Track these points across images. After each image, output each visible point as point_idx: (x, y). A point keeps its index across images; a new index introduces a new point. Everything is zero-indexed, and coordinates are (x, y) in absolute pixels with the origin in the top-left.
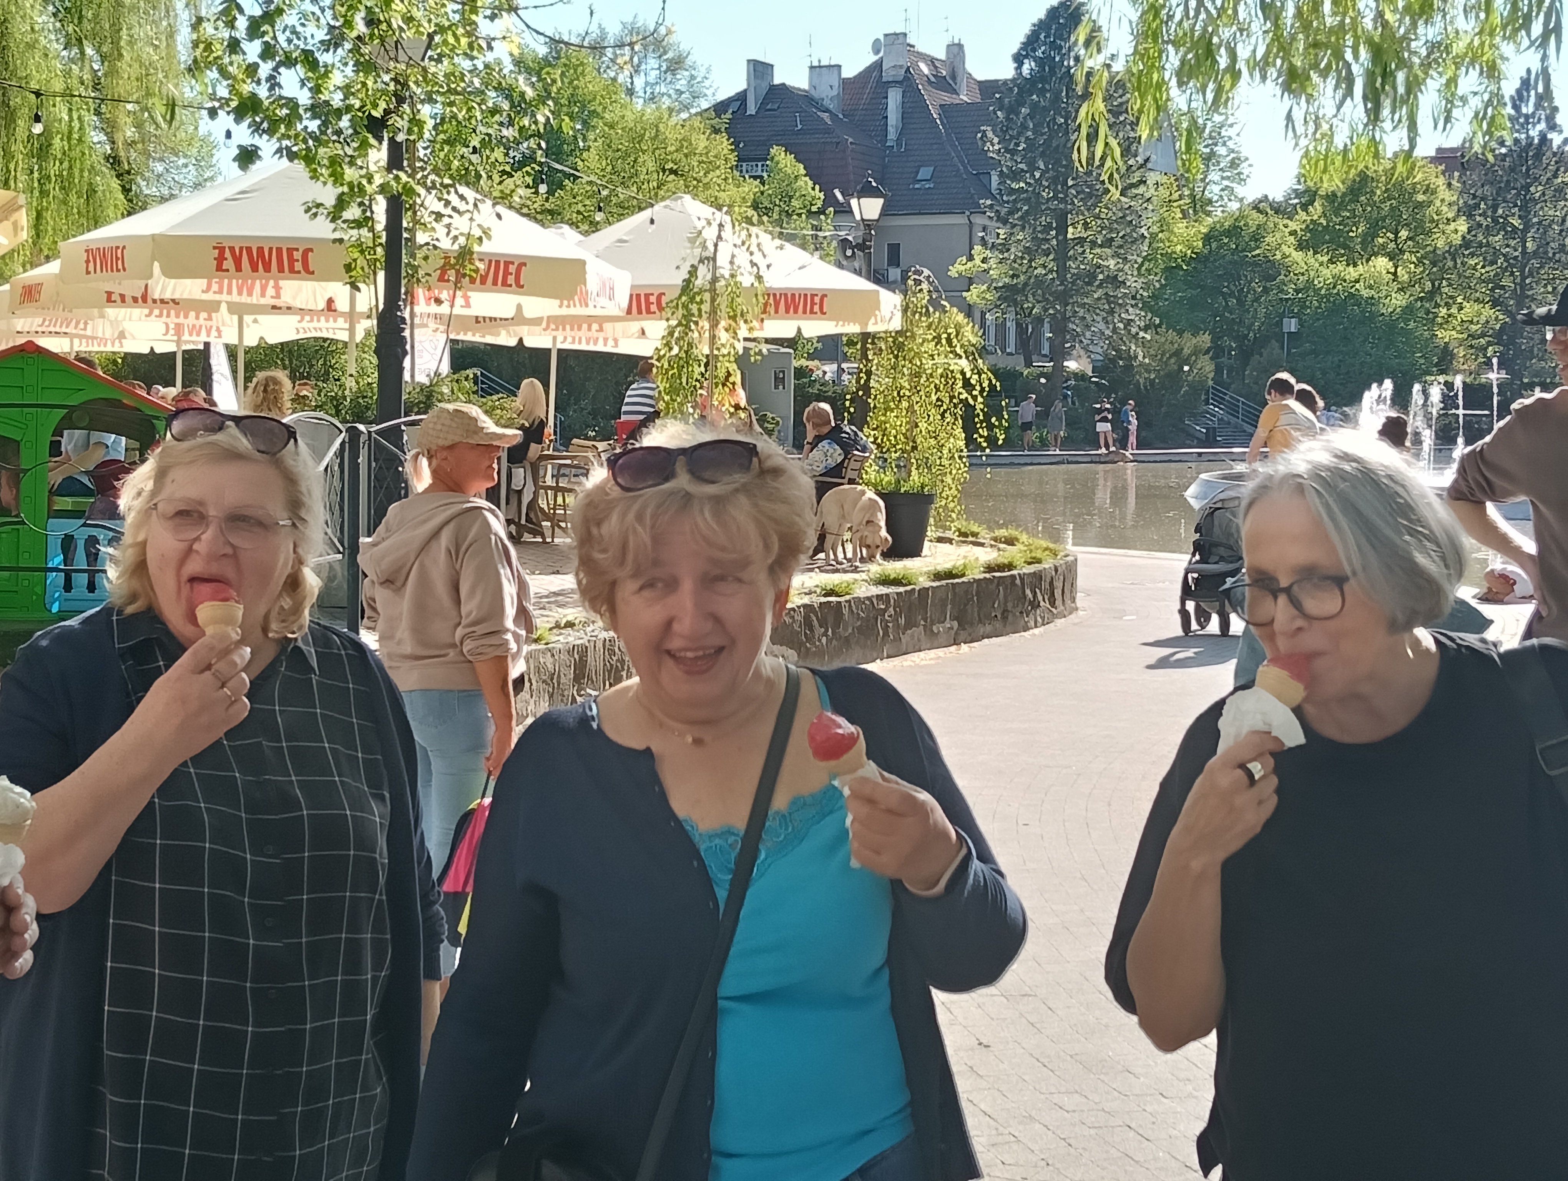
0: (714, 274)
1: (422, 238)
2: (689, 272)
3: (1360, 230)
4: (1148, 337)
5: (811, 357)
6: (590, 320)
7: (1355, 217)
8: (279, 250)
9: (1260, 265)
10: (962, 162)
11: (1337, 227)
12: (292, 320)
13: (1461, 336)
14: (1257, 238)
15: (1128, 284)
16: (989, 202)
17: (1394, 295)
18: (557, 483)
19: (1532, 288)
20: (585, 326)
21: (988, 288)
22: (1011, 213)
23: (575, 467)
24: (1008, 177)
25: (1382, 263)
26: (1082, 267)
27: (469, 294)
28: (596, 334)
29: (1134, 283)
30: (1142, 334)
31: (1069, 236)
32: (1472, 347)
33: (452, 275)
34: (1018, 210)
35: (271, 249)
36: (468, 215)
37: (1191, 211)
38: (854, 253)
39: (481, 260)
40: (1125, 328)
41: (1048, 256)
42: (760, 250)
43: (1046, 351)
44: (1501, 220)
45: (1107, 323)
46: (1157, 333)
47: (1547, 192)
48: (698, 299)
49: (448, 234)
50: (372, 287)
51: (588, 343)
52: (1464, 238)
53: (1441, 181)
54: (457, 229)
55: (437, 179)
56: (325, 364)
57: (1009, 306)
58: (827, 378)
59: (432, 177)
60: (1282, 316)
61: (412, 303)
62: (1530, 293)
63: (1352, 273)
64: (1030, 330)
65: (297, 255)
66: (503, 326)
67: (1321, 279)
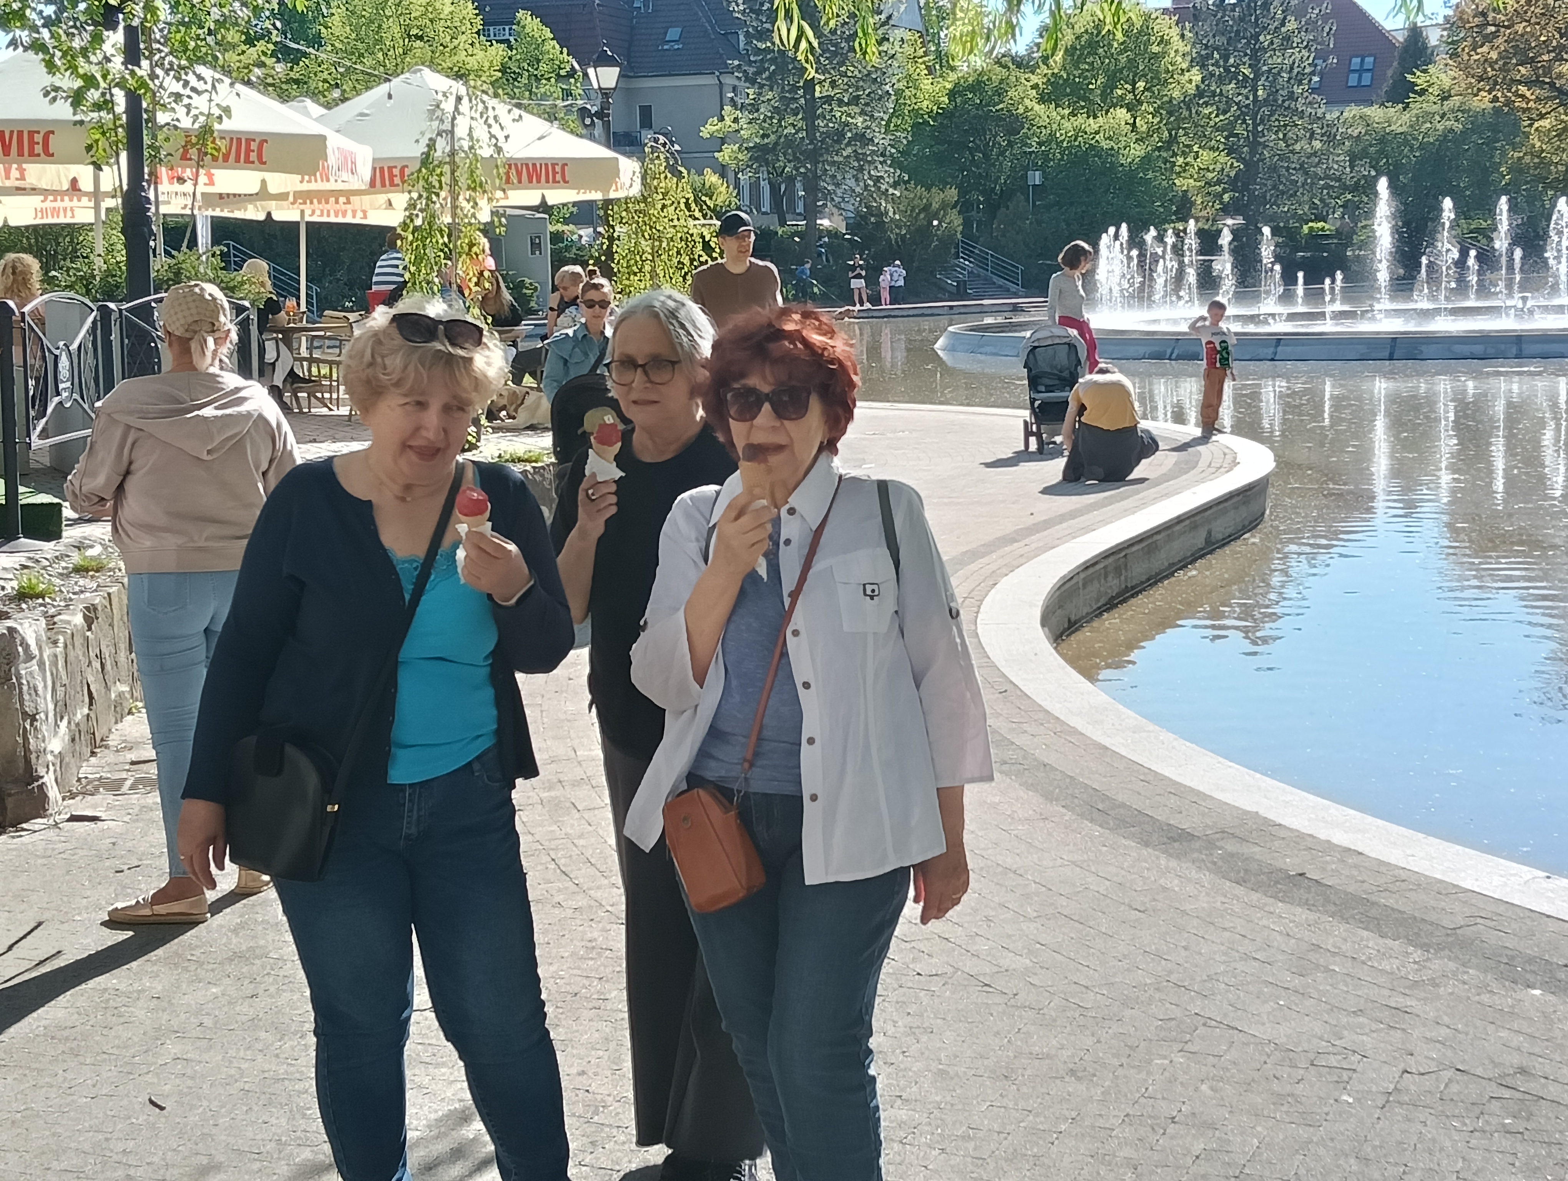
0: (453, 145)
1: (162, 118)
2: (428, 145)
3: (1099, 82)
4: (898, 193)
5: (566, 222)
6: (336, 194)
7: (1093, 70)
8: (20, 133)
9: (1005, 120)
10: (710, 22)
11: (1077, 80)
12: (35, 201)
13: (1198, 184)
14: (1000, 92)
15: (876, 141)
16: (736, 63)
17: (1132, 145)
18: (311, 354)
19: (1264, 136)
20: (332, 200)
21: (739, 149)
22: (758, 73)
23: (329, 338)
24: (753, 36)
25: (1122, 114)
26: (831, 125)
27: (213, 171)
28: (344, 207)
29: (881, 140)
30: (891, 191)
31: (817, 94)
32: (1209, 193)
33: (193, 153)
34: (765, 70)
35: (12, 132)
36: (206, 96)
37: (938, 67)
38: (592, 121)
39: (222, 138)
40: (874, 185)
41: (797, 114)
42: (496, 121)
43: (800, 209)
44: (1233, 69)
45: (857, 180)
46: (906, 189)
47: (1276, 41)
48: (438, 171)
49: (188, 114)
50: (115, 167)
51: (336, 216)
52: (1197, 87)
53: (1175, 32)
54: (197, 108)
55: (174, 60)
56: (72, 241)
57: (761, 166)
58: (583, 242)
59: (170, 58)
60: (1026, 169)
61: (156, 183)
62: (1262, 140)
63: (1092, 125)
64: (783, 190)
65: (38, 138)
66: (250, 202)
67: (1063, 132)
